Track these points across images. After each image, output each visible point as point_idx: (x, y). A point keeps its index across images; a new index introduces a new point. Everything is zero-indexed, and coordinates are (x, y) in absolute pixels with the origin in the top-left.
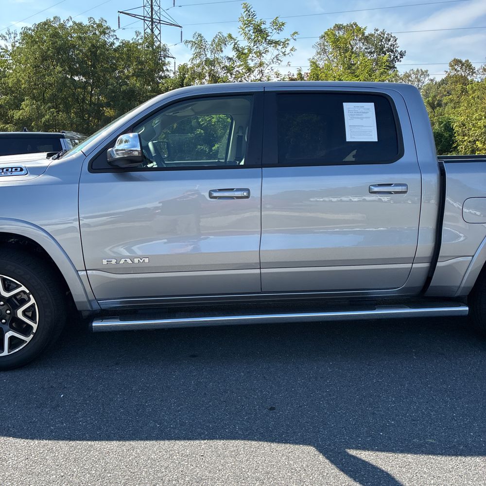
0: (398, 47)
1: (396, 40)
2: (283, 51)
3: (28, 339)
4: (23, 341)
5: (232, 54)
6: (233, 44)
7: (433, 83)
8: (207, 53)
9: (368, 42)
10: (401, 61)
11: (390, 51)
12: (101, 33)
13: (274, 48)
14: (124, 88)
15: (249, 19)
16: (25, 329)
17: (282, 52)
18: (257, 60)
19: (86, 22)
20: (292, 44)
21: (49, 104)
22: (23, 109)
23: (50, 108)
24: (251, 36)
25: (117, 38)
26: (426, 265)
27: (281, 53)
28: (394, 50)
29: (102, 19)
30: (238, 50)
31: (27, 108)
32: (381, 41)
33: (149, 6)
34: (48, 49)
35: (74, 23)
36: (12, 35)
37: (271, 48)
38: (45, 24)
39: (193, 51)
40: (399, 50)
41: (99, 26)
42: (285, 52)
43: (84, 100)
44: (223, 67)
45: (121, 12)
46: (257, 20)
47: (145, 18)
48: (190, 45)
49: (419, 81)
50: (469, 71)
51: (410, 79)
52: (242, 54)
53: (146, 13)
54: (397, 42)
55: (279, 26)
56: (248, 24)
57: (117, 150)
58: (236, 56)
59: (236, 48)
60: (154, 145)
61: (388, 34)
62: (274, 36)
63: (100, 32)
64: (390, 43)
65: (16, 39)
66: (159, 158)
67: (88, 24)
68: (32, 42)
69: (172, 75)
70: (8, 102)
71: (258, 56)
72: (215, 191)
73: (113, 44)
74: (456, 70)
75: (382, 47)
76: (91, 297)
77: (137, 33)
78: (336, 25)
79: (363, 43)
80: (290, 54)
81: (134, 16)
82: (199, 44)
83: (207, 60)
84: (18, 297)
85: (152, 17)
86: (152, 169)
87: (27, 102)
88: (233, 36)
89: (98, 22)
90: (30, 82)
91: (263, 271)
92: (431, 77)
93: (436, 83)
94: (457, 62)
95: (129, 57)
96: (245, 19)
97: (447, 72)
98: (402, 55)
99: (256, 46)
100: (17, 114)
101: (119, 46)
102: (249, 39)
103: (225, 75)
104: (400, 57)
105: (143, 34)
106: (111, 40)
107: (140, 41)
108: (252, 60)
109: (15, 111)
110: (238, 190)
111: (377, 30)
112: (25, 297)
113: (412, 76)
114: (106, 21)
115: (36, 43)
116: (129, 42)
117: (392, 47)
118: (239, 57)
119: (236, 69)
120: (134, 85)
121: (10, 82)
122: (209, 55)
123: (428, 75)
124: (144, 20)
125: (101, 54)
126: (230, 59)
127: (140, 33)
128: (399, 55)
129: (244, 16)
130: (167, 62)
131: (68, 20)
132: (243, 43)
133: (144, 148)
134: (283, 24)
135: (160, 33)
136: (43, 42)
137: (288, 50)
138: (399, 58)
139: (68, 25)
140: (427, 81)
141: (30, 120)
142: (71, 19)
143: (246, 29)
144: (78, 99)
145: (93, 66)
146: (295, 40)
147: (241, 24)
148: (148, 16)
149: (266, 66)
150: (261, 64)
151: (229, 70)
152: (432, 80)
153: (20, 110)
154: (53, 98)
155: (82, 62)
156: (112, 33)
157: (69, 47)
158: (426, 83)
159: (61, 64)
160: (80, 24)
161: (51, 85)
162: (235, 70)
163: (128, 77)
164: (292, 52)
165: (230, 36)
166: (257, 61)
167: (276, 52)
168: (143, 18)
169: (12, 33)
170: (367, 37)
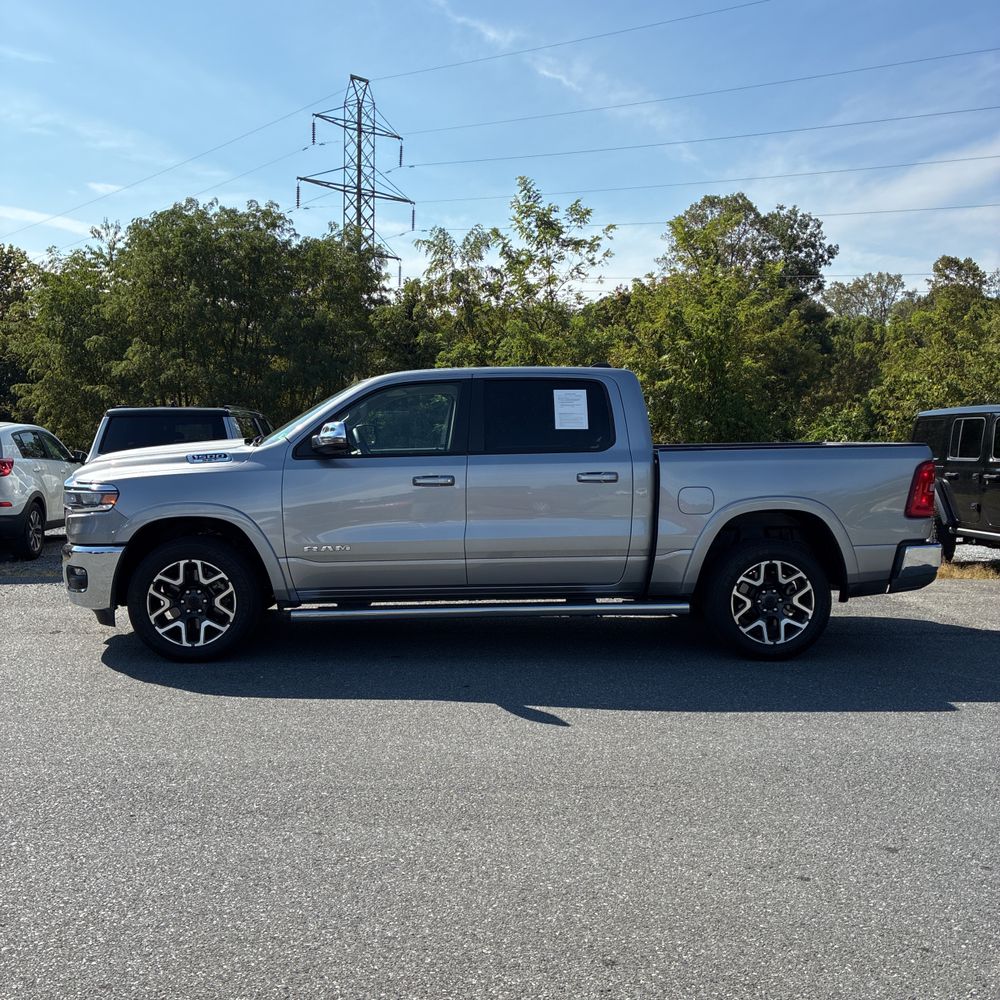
0: (824, 239)
1: (819, 226)
2: (590, 258)
3: (224, 629)
4: (219, 632)
5: (500, 263)
6: (501, 245)
7: (912, 301)
8: (454, 260)
9: (766, 229)
10: (830, 264)
11: (808, 246)
12: (268, 226)
13: (574, 252)
14: (306, 321)
15: (529, 204)
16: (222, 619)
17: (587, 259)
18: (542, 275)
19: (243, 209)
20: (605, 244)
21: (174, 351)
22: (127, 358)
23: (174, 357)
24: (533, 232)
25: (295, 234)
26: (644, 558)
27: (586, 261)
28: (818, 244)
29: (272, 203)
30: (509, 256)
31: (135, 356)
32: (792, 227)
33: (355, 168)
34: (177, 255)
35: (222, 209)
36: (112, 231)
37: (568, 253)
38: (173, 212)
39: (430, 257)
40: (827, 243)
41: (266, 214)
42: (593, 258)
43: (234, 341)
44: (484, 286)
45: (301, 179)
46: (544, 205)
47: (347, 189)
48: (424, 248)
49: (884, 295)
50: (973, 279)
51: (867, 291)
52: (516, 262)
53: (348, 178)
54: (821, 228)
55: (581, 215)
56: (526, 212)
57: (322, 438)
58: (506, 266)
59: (506, 252)
60: (358, 431)
61: (803, 216)
62: (572, 232)
63: (266, 224)
64: (808, 232)
65: (118, 236)
66: (363, 445)
67: (247, 211)
68: (149, 243)
69: (391, 297)
70: (101, 346)
71: (545, 267)
72: (418, 478)
73: (288, 242)
74: (947, 277)
75: (795, 238)
76: (290, 586)
77: (333, 226)
78: (706, 197)
79: (758, 230)
80: (603, 262)
81: (327, 185)
82: (440, 245)
83: (455, 274)
84: (215, 587)
85: (358, 187)
86: (356, 456)
87: (135, 347)
88: (503, 233)
89: (263, 208)
90: (141, 312)
91: (469, 561)
92: (909, 288)
93: (919, 299)
94: (949, 262)
95: (316, 265)
96: (522, 203)
97: (930, 281)
98: (832, 252)
99: (540, 250)
100: (118, 368)
101: (300, 247)
102: (529, 237)
103: (486, 300)
104: (829, 257)
105: (341, 228)
106: (286, 237)
107: (337, 239)
108: (535, 274)
109: (113, 363)
110: (442, 477)
111: (782, 208)
112: (222, 586)
113: (870, 285)
114: (278, 206)
115: (156, 244)
116: (316, 240)
117: (813, 239)
118: (510, 269)
119: (507, 289)
120: (325, 317)
121: (107, 312)
122: (459, 265)
123: (903, 283)
124: (344, 191)
125: (266, 262)
126: (494, 271)
127: (336, 226)
128: (826, 254)
129: (520, 198)
130: (383, 274)
131: (212, 204)
132: (519, 244)
133: (349, 433)
134: (588, 212)
135: (373, 215)
136: (168, 244)
137: (598, 256)
138: (826, 257)
139: (211, 213)
140: (900, 296)
141: (138, 377)
142: (217, 202)
143: (524, 221)
144: (224, 339)
145: (252, 282)
146: (611, 238)
147: (514, 212)
148: (352, 184)
149: (560, 284)
150: (551, 280)
151: (493, 290)
152: (910, 294)
153: (122, 360)
154: (180, 340)
155: (234, 277)
156: (287, 226)
157: (213, 252)
158: (899, 300)
159: (197, 280)
160: (234, 211)
161: (176, 316)
162: (504, 291)
163: (313, 302)
164: (606, 258)
165: (495, 232)
166: (545, 274)
167: (577, 260)
168: (342, 188)
169: (112, 225)
170: (766, 219)
